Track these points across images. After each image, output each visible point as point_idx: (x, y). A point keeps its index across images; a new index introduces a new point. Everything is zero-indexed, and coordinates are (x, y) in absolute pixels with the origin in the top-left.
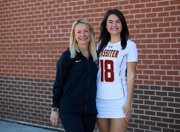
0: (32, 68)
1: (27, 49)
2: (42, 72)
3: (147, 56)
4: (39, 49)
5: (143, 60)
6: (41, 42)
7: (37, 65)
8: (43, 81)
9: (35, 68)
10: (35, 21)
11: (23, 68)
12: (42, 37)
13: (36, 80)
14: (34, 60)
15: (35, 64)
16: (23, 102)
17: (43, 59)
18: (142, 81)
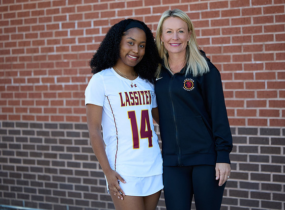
0: (38, 103)
1: (29, 66)
2: (61, 111)
3: (276, 74)
4: (55, 65)
5: (268, 82)
6: (59, 53)
7: (50, 97)
8: (64, 126)
9: (46, 103)
10: (45, 13)
11: (21, 103)
12: (61, 42)
13: (47, 126)
14: (45, 88)
15: (46, 95)
16: (19, 168)
17: (63, 84)
18: (266, 120)
